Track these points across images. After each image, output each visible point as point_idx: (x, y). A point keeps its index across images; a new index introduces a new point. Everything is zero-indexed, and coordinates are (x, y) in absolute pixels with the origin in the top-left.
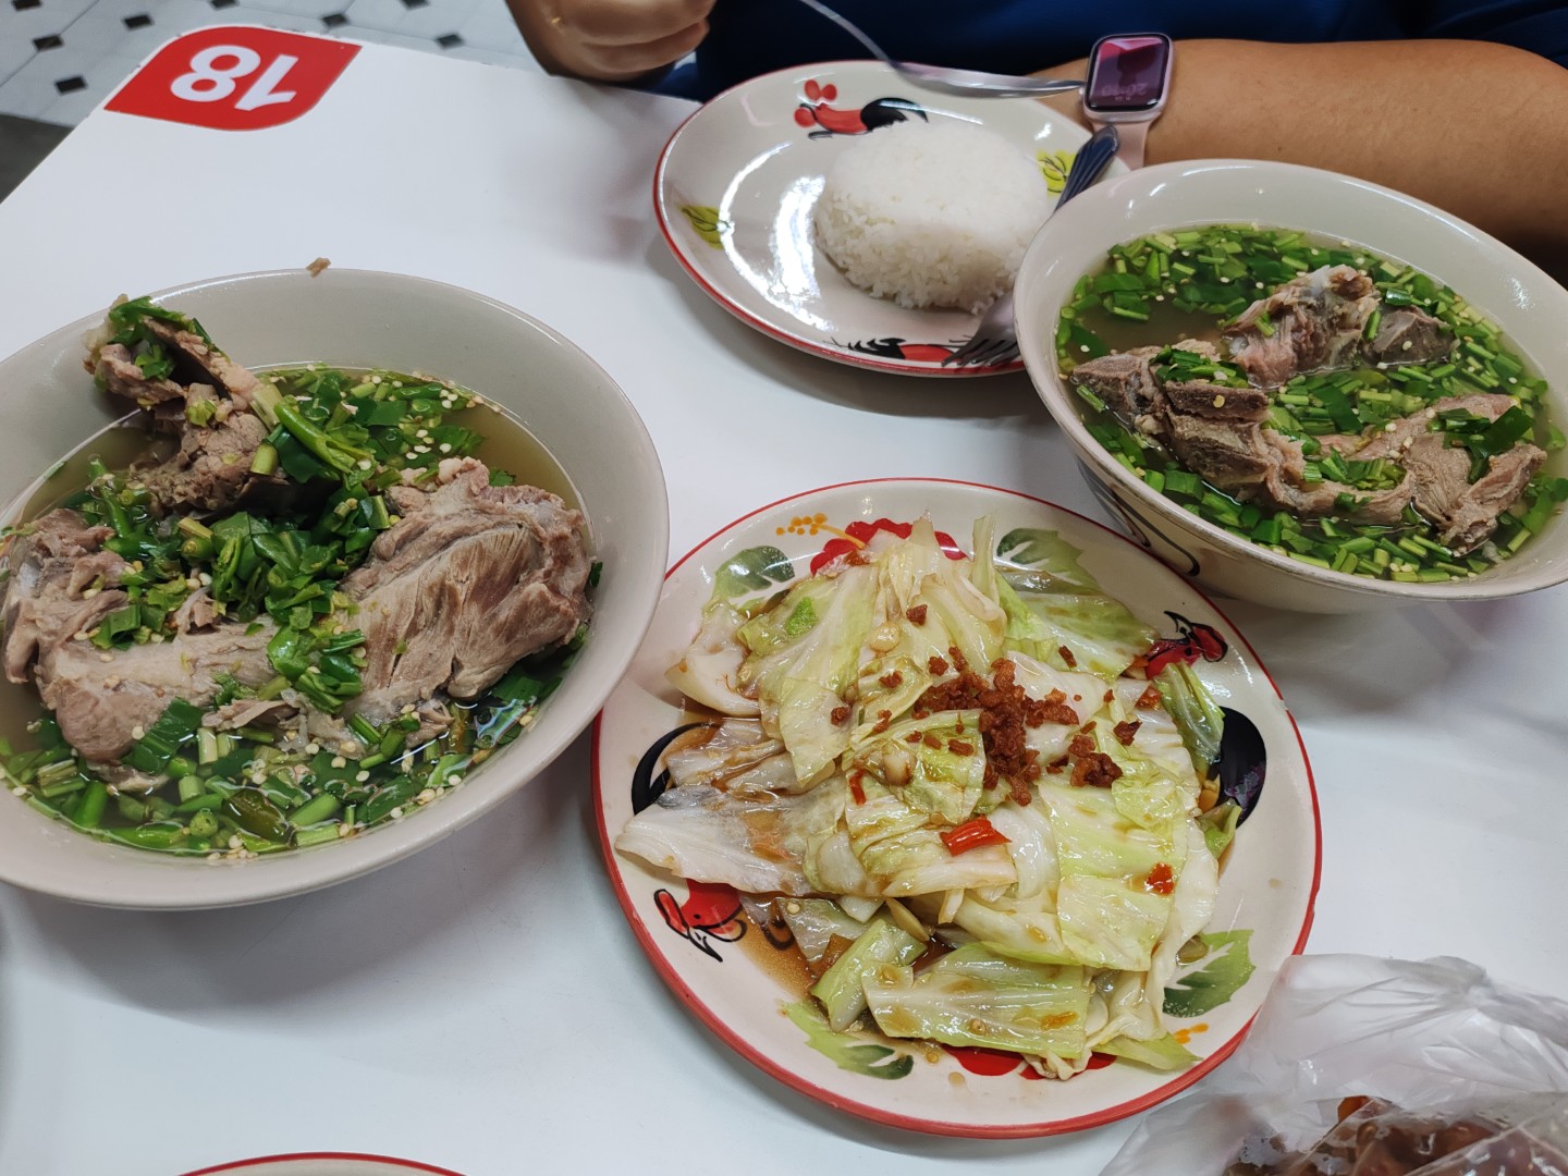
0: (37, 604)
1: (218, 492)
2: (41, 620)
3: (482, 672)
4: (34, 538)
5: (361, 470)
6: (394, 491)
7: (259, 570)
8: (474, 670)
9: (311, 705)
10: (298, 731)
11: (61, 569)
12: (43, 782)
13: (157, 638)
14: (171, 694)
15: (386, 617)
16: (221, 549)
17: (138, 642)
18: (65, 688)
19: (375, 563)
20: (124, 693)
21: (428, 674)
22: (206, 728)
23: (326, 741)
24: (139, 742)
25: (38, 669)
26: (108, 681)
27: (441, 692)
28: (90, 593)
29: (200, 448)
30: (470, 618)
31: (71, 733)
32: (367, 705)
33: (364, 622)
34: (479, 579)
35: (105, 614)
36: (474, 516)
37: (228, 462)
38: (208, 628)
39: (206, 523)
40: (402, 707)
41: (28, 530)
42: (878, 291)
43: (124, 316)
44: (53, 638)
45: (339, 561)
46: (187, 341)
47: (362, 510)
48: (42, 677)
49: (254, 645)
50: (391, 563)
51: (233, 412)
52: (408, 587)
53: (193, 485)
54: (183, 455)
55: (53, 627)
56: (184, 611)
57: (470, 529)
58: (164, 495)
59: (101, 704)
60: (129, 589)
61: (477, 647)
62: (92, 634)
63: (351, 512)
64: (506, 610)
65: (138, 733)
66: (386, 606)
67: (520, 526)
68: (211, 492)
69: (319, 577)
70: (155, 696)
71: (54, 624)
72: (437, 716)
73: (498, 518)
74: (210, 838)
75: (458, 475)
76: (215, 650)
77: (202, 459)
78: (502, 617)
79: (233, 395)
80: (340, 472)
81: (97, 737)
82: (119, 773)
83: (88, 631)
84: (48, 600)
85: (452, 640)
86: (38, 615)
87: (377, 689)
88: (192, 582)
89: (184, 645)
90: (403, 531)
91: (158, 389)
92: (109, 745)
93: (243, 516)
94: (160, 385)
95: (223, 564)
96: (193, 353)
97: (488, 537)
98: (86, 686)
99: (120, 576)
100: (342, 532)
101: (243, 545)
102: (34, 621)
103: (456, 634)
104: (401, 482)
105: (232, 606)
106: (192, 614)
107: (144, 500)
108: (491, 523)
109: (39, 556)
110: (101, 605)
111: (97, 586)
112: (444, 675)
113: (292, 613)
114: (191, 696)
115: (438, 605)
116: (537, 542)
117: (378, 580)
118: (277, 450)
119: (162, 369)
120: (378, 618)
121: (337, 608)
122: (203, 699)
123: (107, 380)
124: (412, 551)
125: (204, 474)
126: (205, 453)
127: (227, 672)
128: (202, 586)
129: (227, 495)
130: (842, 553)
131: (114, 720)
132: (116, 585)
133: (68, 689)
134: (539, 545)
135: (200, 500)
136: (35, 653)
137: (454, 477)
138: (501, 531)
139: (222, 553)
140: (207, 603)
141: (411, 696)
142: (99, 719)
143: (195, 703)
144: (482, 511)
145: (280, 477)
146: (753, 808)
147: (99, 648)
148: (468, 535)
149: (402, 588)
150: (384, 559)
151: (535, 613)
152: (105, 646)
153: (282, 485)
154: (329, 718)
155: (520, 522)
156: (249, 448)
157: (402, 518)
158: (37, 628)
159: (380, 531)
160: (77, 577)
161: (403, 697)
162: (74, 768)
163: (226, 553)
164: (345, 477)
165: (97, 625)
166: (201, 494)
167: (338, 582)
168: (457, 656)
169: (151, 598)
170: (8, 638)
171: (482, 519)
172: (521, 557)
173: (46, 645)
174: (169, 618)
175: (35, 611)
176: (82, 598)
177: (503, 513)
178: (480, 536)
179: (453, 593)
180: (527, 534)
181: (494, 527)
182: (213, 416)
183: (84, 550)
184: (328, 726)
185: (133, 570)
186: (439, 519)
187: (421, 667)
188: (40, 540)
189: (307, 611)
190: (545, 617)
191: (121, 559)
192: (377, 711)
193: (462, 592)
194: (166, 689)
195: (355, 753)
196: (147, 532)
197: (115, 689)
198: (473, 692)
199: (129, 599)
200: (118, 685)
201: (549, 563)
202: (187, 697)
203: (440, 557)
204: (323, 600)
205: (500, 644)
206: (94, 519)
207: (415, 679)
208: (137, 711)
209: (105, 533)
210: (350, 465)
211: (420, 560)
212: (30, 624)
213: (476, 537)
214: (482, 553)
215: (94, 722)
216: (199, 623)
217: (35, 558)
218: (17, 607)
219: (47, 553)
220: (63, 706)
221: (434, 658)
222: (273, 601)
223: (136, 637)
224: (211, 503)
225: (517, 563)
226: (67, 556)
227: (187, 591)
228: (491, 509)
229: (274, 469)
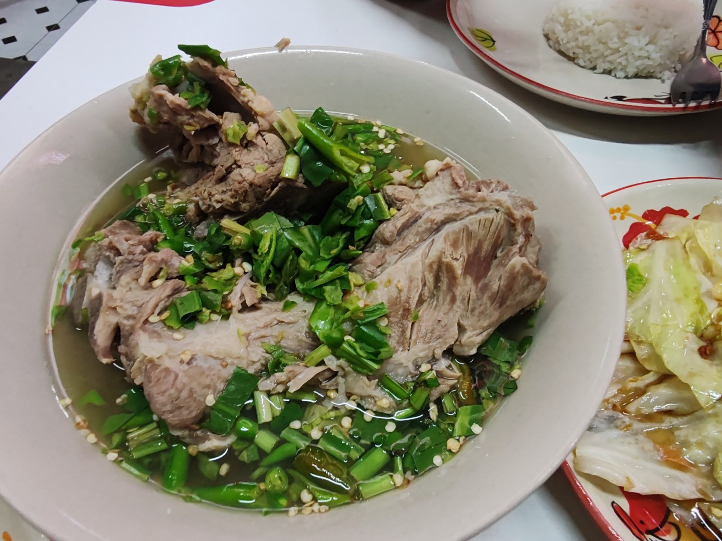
0: (116, 294)
1: (251, 197)
2: (121, 307)
3: (481, 333)
4: (106, 242)
5: (362, 174)
6: (389, 189)
7: (291, 257)
8: (475, 332)
9: (350, 369)
10: (337, 390)
11: (130, 265)
12: (132, 445)
13: (215, 317)
14: (232, 364)
15: (400, 291)
16: (260, 241)
17: (201, 322)
18: (149, 366)
19: (378, 247)
20: (197, 366)
21: (440, 337)
22: (261, 391)
23: (362, 398)
24: (212, 408)
25: (122, 349)
26: (182, 356)
27: (449, 353)
28: (157, 283)
29: (235, 162)
30: (467, 288)
31: (158, 406)
32: (393, 366)
33: (381, 296)
34: (469, 256)
35: (171, 299)
36: (459, 205)
37: (260, 172)
38: (254, 308)
39: (241, 222)
40: (420, 366)
41: (98, 236)
42: (599, 70)
43: (162, 70)
44: (131, 322)
45: (351, 247)
46: (224, 74)
47: (367, 205)
48: (127, 356)
49: (291, 319)
50: (393, 246)
51: (259, 133)
52: (414, 265)
53: (229, 193)
54: (220, 171)
55: (130, 312)
56: (236, 294)
57: (457, 215)
58: (204, 204)
59: (179, 378)
60: (186, 278)
61: (476, 313)
62: (164, 316)
63: (359, 207)
64: (496, 279)
65: (210, 400)
66: (399, 281)
67: (497, 211)
68: (245, 197)
69: (336, 261)
70: (220, 367)
71: (132, 311)
72: (449, 372)
73: (480, 205)
74: (285, 494)
75: (439, 173)
76: (262, 325)
77: (237, 171)
78: (495, 287)
79: (259, 119)
80: (347, 175)
81: (180, 408)
82: (197, 436)
83: (160, 314)
84: (125, 290)
85: (455, 307)
86: (118, 303)
87: (399, 353)
88: (238, 270)
89: (239, 323)
90: (403, 220)
91: (199, 116)
92: (189, 414)
93: (271, 215)
94: (201, 113)
95: (262, 253)
96: (229, 84)
97: (472, 222)
98: (167, 363)
99: (178, 268)
100: (351, 223)
101: (278, 237)
102: (115, 309)
103: (458, 303)
104: (393, 181)
105: (270, 288)
106: (242, 296)
107: (181, 211)
108: (475, 209)
109: (112, 255)
110: (168, 291)
111: (162, 276)
112: (453, 338)
113: (324, 291)
114: (248, 365)
115: (437, 279)
116: (510, 223)
117: (386, 262)
118: (301, 159)
119: (204, 99)
120: (394, 293)
121: (355, 286)
122: (258, 366)
123: (158, 113)
124: (411, 236)
125: (240, 183)
126: (239, 166)
127: (273, 343)
128: (245, 273)
129: (257, 199)
130: (643, 232)
131: (191, 392)
132: (175, 276)
133: (152, 366)
134: (512, 226)
135: (236, 204)
136: (117, 335)
137: (437, 175)
138: (482, 215)
139: (261, 244)
140: (252, 286)
141: (427, 356)
142: (180, 391)
143: (251, 371)
144: (465, 200)
145: (300, 182)
146: (652, 427)
147: (170, 328)
148: (455, 220)
149: (409, 267)
150: (386, 243)
151: (521, 281)
152: (176, 326)
153: (301, 188)
154: (365, 378)
155: (497, 208)
156: (274, 160)
157: (399, 210)
158: (118, 314)
159: (381, 222)
160: (147, 270)
161: (420, 357)
162: (157, 431)
163: (264, 245)
164: (351, 178)
165: (165, 309)
166: (237, 199)
167: (350, 265)
168: (461, 321)
169: (207, 283)
170: (94, 323)
171: (466, 207)
172: (499, 237)
173: (127, 328)
174: (225, 301)
175: (115, 300)
176: (151, 287)
177: (484, 200)
178: (466, 221)
179: (450, 269)
180: (503, 217)
181: (476, 213)
182: (244, 137)
183: (145, 249)
184: (364, 386)
185: (188, 263)
186: (429, 209)
187: (432, 332)
188: (111, 243)
189: (336, 289)
190: (528, 285)
191: (177, 254)
192: (400, 371)
193: (458, 267)
194: (229, 361)
195: (389, 408)
196: (187, 234)
197: (188, 363)
198: (474, 351)
199: (188, 286)
200: (192, 358)
201: (521, 240)
202: (245, 366)
203: (433, 240)
204: (344, 280)
205: (495, 309)
206: (145, 227)
207: (429, 342)
208: (207, 381)
209: (157, 237)
210: (355, 169)
211: (417, 243)
212: (112, 312)
213: (462, 221)
214: (470, 235)
215: (176, 395)
216: (249, 303)
217: (108, 257)
218: (100, 297)
219: (118, 253)
220: (150, 382)
221: (442, 323)
222: (302, 282)
223: (200, 317)
224: (245, 206)
225: (496, 241)
226: (134, 254)
227: (236, 277)
228: (474, 197)
229: (297, 176)
